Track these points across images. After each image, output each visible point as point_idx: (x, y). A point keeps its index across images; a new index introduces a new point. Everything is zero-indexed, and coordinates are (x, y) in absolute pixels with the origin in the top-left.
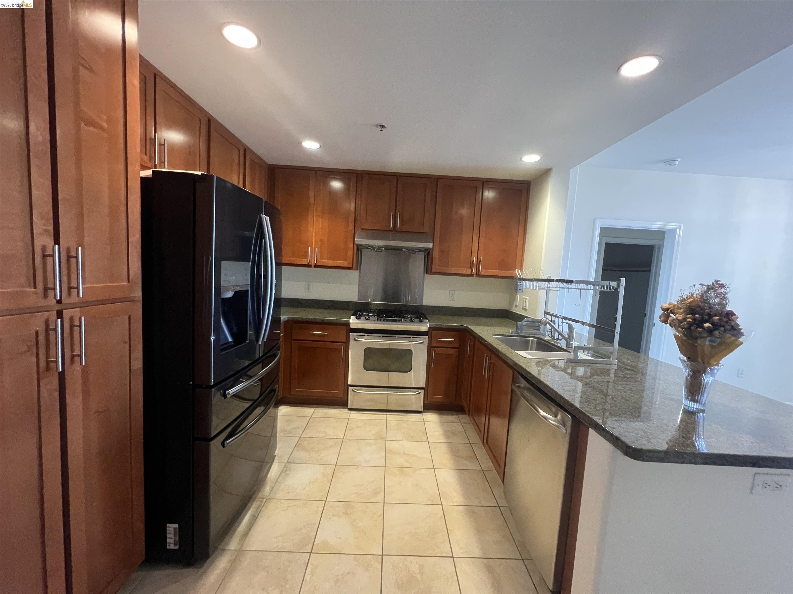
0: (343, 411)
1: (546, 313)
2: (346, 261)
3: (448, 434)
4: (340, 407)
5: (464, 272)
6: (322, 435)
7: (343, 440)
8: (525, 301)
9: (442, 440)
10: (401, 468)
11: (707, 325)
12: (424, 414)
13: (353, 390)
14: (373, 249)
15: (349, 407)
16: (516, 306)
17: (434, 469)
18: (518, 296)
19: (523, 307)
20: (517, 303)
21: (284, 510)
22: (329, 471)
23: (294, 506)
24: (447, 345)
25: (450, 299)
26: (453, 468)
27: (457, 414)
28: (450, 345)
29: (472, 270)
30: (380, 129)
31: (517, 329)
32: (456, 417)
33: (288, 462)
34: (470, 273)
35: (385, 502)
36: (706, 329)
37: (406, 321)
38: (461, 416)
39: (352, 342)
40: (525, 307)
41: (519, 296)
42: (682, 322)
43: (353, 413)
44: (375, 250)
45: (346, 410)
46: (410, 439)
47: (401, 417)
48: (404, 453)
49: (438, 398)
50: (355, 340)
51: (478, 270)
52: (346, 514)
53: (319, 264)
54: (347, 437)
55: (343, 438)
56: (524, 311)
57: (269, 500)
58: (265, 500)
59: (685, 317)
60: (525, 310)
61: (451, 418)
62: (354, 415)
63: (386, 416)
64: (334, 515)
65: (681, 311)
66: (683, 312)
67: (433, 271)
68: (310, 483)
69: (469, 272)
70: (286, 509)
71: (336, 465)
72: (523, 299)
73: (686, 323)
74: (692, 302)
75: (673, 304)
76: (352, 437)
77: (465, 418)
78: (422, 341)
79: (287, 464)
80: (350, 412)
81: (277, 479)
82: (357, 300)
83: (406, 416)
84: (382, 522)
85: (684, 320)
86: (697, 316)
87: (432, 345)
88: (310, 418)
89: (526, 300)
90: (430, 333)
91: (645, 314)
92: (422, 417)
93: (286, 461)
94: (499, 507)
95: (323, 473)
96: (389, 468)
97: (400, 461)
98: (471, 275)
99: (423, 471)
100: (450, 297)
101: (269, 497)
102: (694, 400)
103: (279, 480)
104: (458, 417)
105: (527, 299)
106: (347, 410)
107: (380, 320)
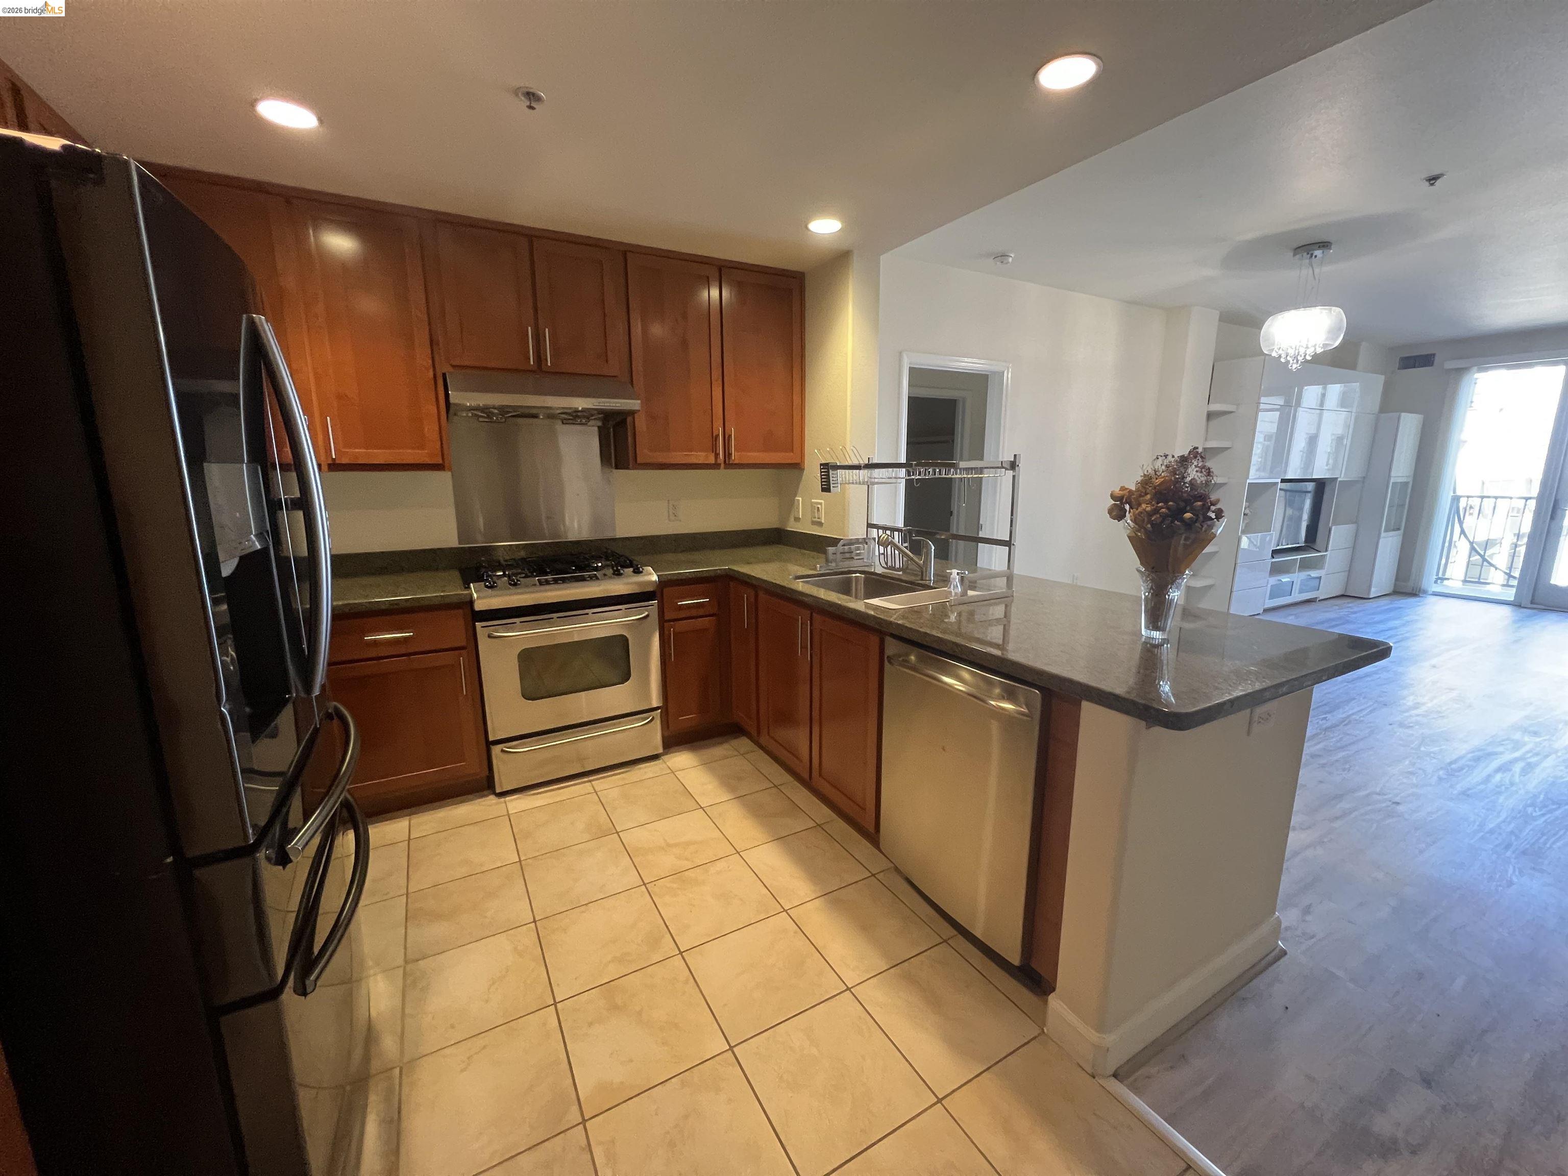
0: (484, 803)
1: (870, 526)
2: (422, 447)
3: (729, 782)
4: (470, 796)
5: (701, 461)
6: (463, 871)
7: (521, 865)
8: (818, 508)
9: (724, 796)
10: (676, 874)
11: (1188, 515)
12: (665, 758)
13: (503, 751)
14: (488, 416)
15: (498, 791)
16: (797, 519)
17: (738, 853)
18: (798, 500)
19: (814, 520)
20: (799, 512)
21: (462, 1071)
22: (527, 937)
23: (484, 1047)
24: (693, 613)
25: (672, 518)
26: (770, 840)
27: (726, 741)
28: (701, 612)
29: (717, 455)
30: (528, 103)
31: (827, 561)
32: (726, 746)
33: (406, 962)
34: (713, 462)
35: (682, 950)
36: (1187, 521)
37: (605, 575)
38: (736, 743)
39: (484, 645)
40: (819, 520)
41: (800, 499)
42: (1152, 516)
43: (512, 800)
44: (492, 418)
45: (492, 799)
46: (665, 815)
47: (624, 779)
48: (668, 845)
49: (689, 719)
50: (490, 636)
51: (728, 454)
52: (615, 1008)
53: (345, 461)
54: (525, 855)
55: (520, 861)
56: (816, 527)
57: (408, 1066)
58: (397, 1071)
59: (1157, 507)
60: (820, 524)
61: (718, 751)
62: (516, 804)
63: (589, 784)
64: (590, 1024)
65: (1149, 497)
66: (1151, 499)
67: (639, 460)
68: (493, 983)
69: (712, 460)
70: (469, 1064)
71: (535, 921)
72: (812, 506)
73: (1158, 516)
74: (1162, 483)
75: (1127, 489)
76: (538, 851)
77: (744, 743)
78: (646, 613)
79: (409, 967)
80: (502, 800)
81: (403, 1009)
82: (457, 542)
83: (632, 773)
84: (697, 989)
85: (1156, 511)
86: (1171, 503)
87: (666, 618)
88: (407, 842)
89: (819, 506)
90: (658, 595)
91: (952, 512)
92: (664, 765)
93: (400, 961)
94: (873, 875)
95: (515, 949)
96: (654, 883)
97: (668, 862)
98: (716, 466)
99: (720, 865)
100: (671, 513)
101: (405, 1060)
102: (1156, 628)
103: (407, 1011)
104: (731, 745)
105: (821, 504)
106: (492, 797)
107: (547, 582)
